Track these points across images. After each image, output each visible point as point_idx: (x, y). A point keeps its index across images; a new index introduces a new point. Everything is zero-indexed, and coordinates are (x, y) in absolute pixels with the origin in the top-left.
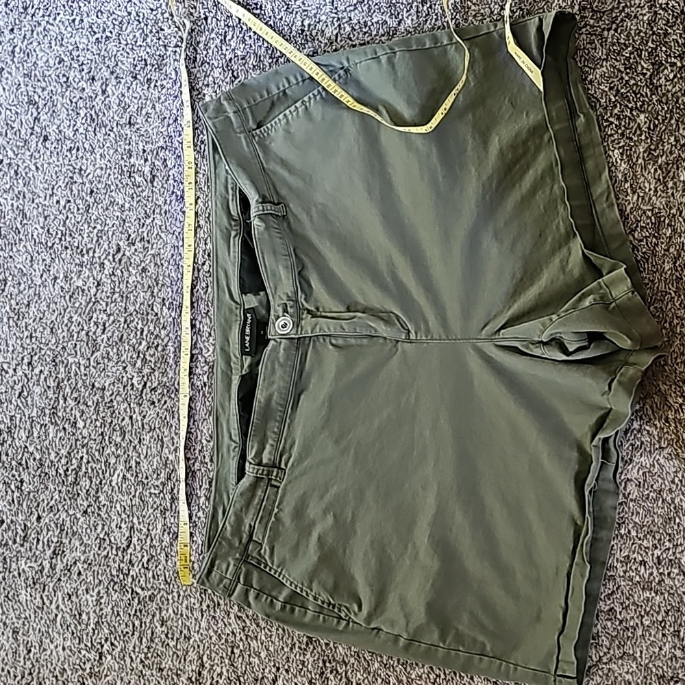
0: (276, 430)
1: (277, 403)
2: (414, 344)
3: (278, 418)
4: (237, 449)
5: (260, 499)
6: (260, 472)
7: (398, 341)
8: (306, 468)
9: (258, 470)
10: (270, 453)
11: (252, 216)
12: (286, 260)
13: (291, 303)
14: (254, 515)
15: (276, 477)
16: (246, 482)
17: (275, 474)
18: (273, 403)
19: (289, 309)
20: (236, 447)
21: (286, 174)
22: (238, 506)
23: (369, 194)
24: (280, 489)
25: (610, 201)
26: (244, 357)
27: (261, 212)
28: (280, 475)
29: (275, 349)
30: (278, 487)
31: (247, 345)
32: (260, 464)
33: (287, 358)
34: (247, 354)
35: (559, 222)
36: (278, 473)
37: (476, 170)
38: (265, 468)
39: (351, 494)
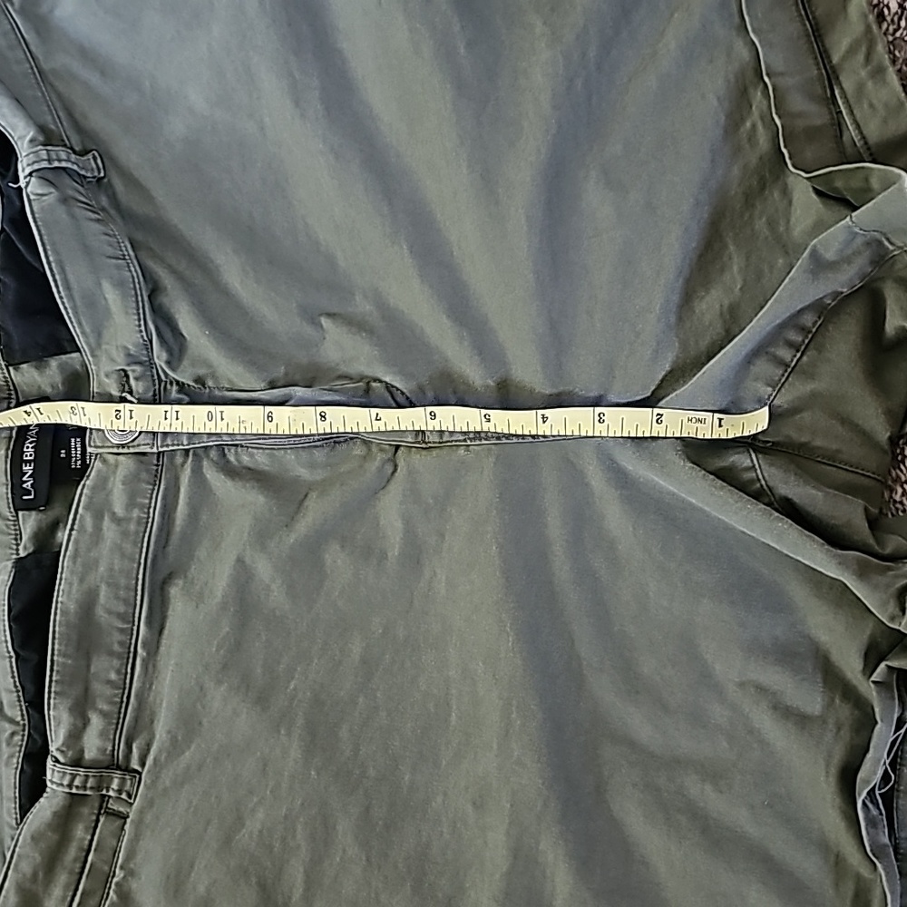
0: (113, 676)
1: (110, 612)
2: (434, 452)
3: (116, 648)
4: (17, 738)
5: (81, 849)
6: (77, 782)
7: (397, 447)
8: (188, 768)
9: (74, 777)
10: (103, 734)
11: (21, 175)
12: (118, 267)
13: (138, 368)
14: (66, 887)
15: (120, 791)
16: (45, 808)
17: (115, 785)
18: (100, 612)
19: (132, 382)
20: (13, 734)
21: (94, 79)
22: (27, 868)
23: (297, 103)
24: (128, 820)
25: (875, 63)
26: (20, 513)
27: (45, 164)
28: (128, 787)
29: (103, 482)
30: (124, 817)
31: (27, 485)
32: (77, 762)
33: (131, 504)
34: (28, 506)
35: (754, 126)
36: (123, 781)
37: (545, 23)
38: (92, 773)
39: (299, 828)
